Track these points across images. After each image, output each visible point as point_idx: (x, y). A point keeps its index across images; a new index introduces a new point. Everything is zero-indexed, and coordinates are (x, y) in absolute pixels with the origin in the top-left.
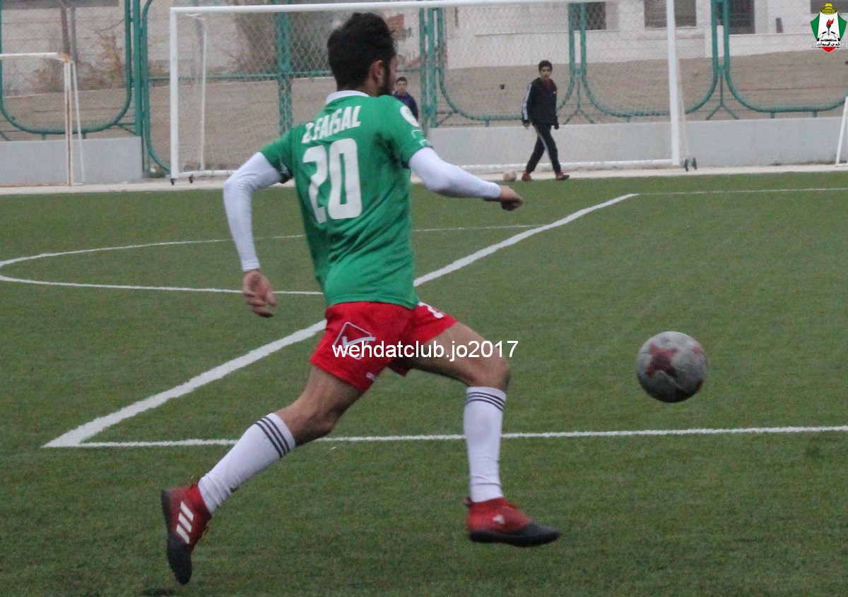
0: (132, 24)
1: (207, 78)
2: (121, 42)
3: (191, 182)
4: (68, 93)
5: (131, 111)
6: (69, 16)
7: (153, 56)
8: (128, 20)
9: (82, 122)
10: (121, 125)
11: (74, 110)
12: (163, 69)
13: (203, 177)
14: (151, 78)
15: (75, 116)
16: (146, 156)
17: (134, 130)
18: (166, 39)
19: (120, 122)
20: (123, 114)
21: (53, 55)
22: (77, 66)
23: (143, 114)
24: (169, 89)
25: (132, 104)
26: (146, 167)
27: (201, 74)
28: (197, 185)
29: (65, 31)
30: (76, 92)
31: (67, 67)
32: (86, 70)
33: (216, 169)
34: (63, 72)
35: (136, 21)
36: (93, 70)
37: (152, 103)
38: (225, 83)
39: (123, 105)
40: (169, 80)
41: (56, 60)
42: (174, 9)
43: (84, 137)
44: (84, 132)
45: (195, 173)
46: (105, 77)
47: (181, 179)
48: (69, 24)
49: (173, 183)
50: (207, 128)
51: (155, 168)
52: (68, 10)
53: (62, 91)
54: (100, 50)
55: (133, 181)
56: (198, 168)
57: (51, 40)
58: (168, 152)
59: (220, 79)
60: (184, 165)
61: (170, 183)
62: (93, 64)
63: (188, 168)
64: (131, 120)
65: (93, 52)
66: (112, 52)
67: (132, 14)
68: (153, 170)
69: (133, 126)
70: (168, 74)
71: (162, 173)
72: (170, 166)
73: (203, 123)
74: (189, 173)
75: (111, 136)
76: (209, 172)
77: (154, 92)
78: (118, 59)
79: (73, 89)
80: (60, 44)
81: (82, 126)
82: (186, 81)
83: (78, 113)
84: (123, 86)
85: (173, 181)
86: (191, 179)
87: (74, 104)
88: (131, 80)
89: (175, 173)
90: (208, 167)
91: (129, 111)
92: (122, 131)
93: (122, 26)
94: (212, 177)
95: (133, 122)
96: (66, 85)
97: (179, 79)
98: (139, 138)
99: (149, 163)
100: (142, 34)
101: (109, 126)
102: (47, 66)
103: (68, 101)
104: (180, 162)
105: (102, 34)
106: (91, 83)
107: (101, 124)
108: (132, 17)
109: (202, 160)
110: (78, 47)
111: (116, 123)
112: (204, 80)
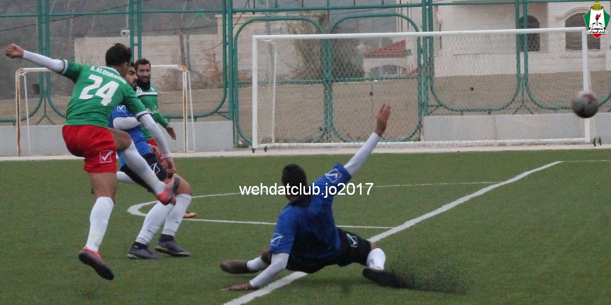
0: (227, 46)
1: (276, 82)
2: (219, 58)
3: (266, 151)
4: (185, 91)
5: (226, 103)
6: (185, 40)
7: (240, 67)
8: (225, 44)
9: (193, 111)
10: (220, 113)
11: (189, 103)
12: (247, 76)
13: (273, 148)
14: (239, 82)
15: (189, 106)
16: (236, 133)
17: (228, 116)
18: (250, 55)
19: (218, 111)
20: (221, 106)
21: (175, 66)
22: (191, 74)
23: (234, 105)
24: (252, 89)
25: (227, 99)
26: (236, 140)
27: (272, 80)
28: (269, 153)
29: (182, 50)
30: (190, 90)
31: (185, 74)
32: (196, 76)
33: (282, 143)
34: (182, 77)
35: (230, 44)
36: (200, 76)
37: (240, 98)
38: (288, 85)
39: (221, 100)
40: (252, 83)
41: (176, 70)
42: (255, 37)
43: (195, 121)
44: (195, 118)
45: (268, 145)
46: (209, 80)
47: (259, 149)
48: (185, 46)
49: (254, 152)
50: (276, 114)
51: (242, 141)
52: (185, 36)
53: (181, 90)
54: (205, 63)
55: (227, 150)
56: (270, 142)
57: (173, 57)
58: (251, 131)
59: (285, 83)
60: (261, 139)
61: (252, 152)
62: (201, 72)
63: (264, 141)
64: (226, 109)
65: (200, 64)
66: (213, 64)
67: (227, 39)
68: (240, 143)
69: (227, 114)
70: (251, 79)
71: (246, 145)
72: (252, 140)
73: (273, 112)
74: (264, 145)
75: (213, 120)
76: (277, 144)
77: (241, 91)
78: (217, 69)
79: (188, 89)
80: (179, 59)
81: (194, 113)
82: (262, 84)
83: (191, 105)
84: (220, 87)
85: (253, 150)
86: (266, 149)
87: (189, 100)
88: (227, 83)
89: (255, 144)
90: (277, 141)
91: (225, 103)
92: (220, 117)
93: (221, 47)
94: (279, 148)
95: (227, 111)
96: (184, 86)
97: (258, 83)
98: (231, 122)
99: (238, 140)
100: (234, 52)
101: (212, 114)
102: (171, 74)
103: (185, 98)
104: (259, 138)
105: (207, 52)
106: (199, 85)
107: (207, 112)
108: (227, 42)
109: (273, 136)
110: (191, 61)
111: (216, 111)
112: (275, 84)
